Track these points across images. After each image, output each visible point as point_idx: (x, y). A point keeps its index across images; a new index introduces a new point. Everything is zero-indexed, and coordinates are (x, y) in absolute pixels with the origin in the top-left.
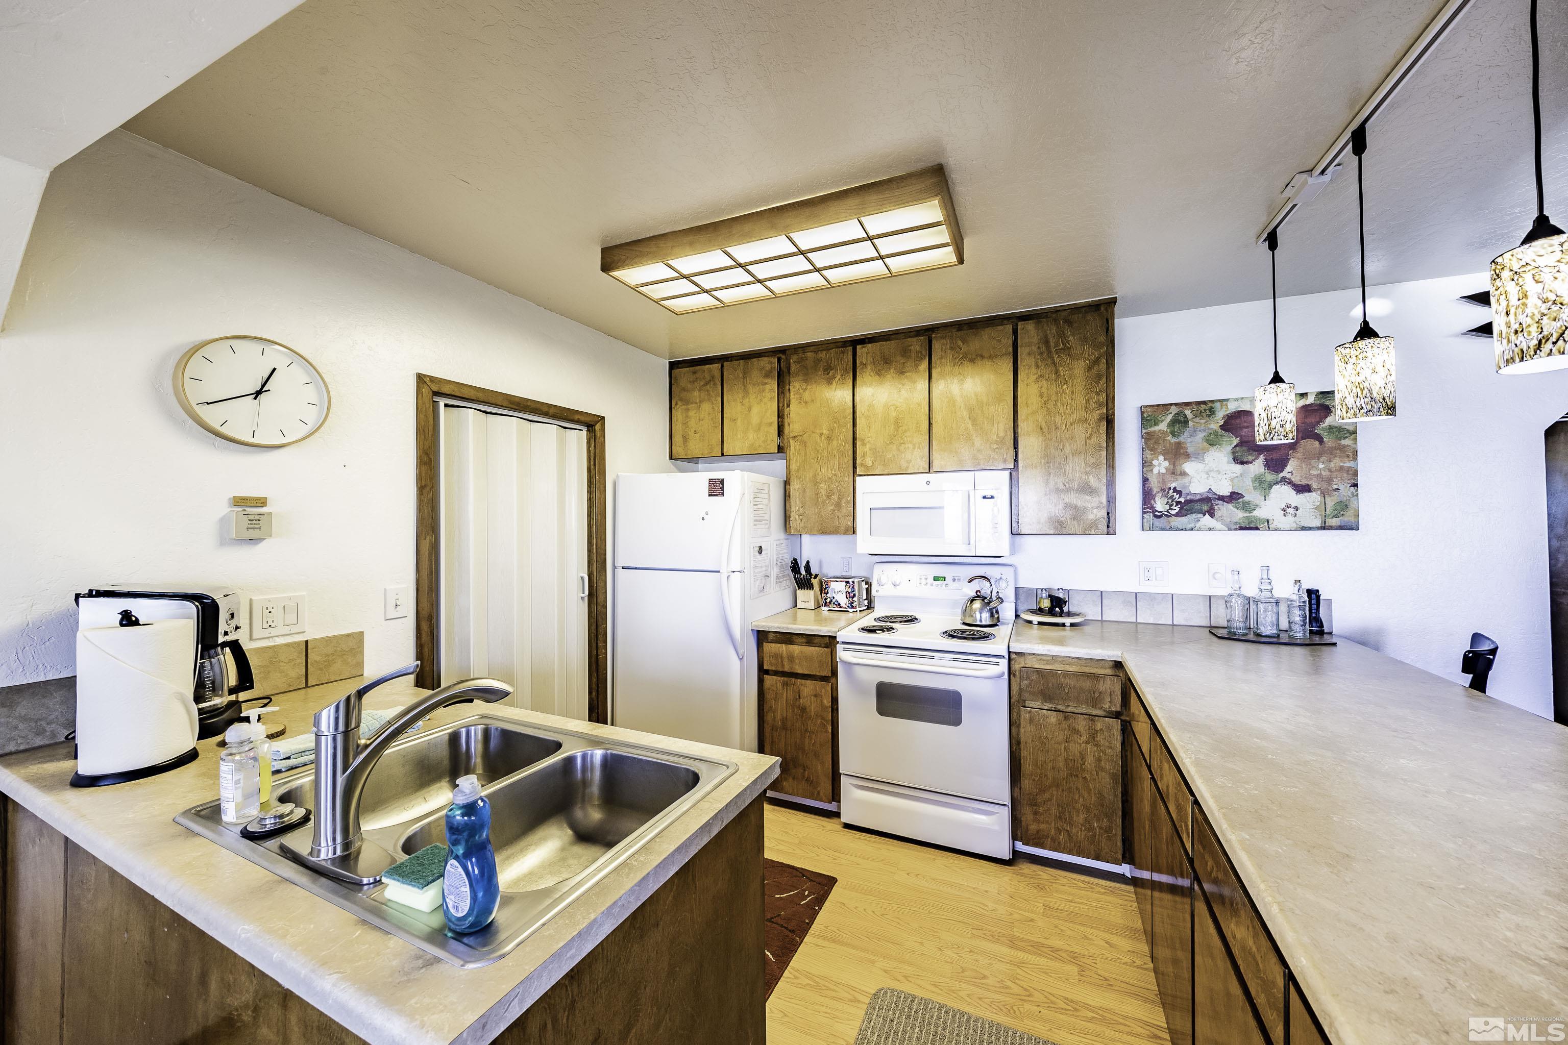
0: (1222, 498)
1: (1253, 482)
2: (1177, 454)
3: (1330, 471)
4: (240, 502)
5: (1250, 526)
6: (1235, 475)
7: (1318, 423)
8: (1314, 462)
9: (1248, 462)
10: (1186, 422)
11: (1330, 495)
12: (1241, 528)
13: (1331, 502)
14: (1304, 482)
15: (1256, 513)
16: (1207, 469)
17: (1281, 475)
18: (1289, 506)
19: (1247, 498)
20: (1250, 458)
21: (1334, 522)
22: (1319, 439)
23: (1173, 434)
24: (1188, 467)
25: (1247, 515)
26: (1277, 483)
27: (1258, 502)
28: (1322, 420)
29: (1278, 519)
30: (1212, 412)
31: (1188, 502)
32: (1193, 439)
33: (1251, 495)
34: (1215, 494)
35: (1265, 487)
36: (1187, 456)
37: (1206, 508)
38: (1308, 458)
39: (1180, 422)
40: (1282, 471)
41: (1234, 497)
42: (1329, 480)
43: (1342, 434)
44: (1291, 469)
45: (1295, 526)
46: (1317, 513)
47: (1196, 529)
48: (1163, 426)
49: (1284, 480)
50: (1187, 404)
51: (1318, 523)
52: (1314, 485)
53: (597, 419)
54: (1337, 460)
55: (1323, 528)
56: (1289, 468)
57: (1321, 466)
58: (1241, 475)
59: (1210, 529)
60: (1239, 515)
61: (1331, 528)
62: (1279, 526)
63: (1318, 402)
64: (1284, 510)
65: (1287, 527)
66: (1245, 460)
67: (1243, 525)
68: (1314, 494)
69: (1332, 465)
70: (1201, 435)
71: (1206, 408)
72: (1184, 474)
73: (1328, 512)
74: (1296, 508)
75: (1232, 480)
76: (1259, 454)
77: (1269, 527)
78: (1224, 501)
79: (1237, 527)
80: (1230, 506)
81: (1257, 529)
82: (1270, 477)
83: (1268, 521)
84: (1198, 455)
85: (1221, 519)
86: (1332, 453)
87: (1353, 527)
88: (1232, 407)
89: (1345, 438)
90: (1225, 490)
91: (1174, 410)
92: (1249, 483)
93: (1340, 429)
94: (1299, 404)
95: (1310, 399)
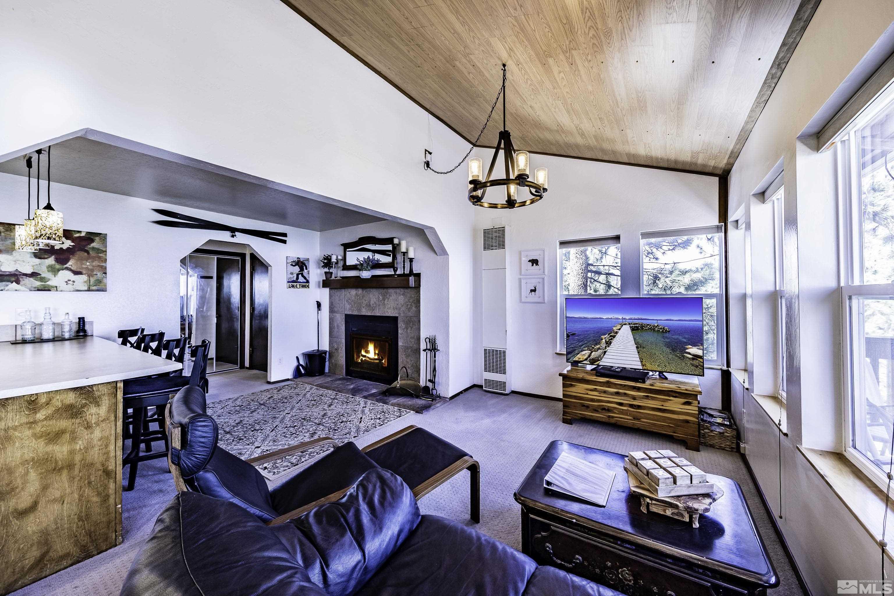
0: (26, 275)
1: (47, 268)
3: (93, 266)
5: (46, 289)
6: (35, 264)
7: (87, 245)
8: (84, 262)
9: (44, 258)
11: (92, 277)
12: (38, 290)
13: (92, 280)
14: (78, 270)
15: (49, 283)
16: (15, 259)
17: (65, 266)
18: (69, 280)
19: (43, 275)
20: (46, 256)
21: (94, 288)
22: (88, 252)
25: (43, 283)
26: (63, 270)
27: (50, 278)
28: (89, 244)
29: (62, 285)
32: (3, 243)
33: (45, 274)
34: (20, 272)
35: (54, 271)
37: (13, 279)
38: (81, 259)
40: (66, 264)
41: (34, 275)
42: (92, 270)
43: (99, 251)
44: (71, 264)
45: (73, 289)
46: (86, 284)
47: (5, 290)
49: (67, 269)
51: (86, 289)
52: (84, 272)
54: (96, 262)
55: (89, 290)
56: (70, 263)
57: (88, 264)
58: (40, 264)
59: (16, 290)
60: (38, 284)
61: (92, 291)
62: (63, 289)
63: (87, 236)
64: (66, 282)
65: (68, 290)
66: (43, 257)
67: (40, 288)
68: (84, 276)
69: (94, 264)
70: (10, 241)
73: (91, 284)
74: (74, 282)
75: (33, 266)
76: (52, 255)
77: (57, 290)
78: (27, 276)
79: (36, 289)
80: (31, 279)
81: (49, 290)
82: (58, 266)
83: (56, 287)
85: (25, 285)
86: (94, 259)
87: (104, 290)
89: (100, 253)
90: (27, 271)
92: (44, 268)
93: (98, 249)
94: (77, 235)
95: (83, 234)
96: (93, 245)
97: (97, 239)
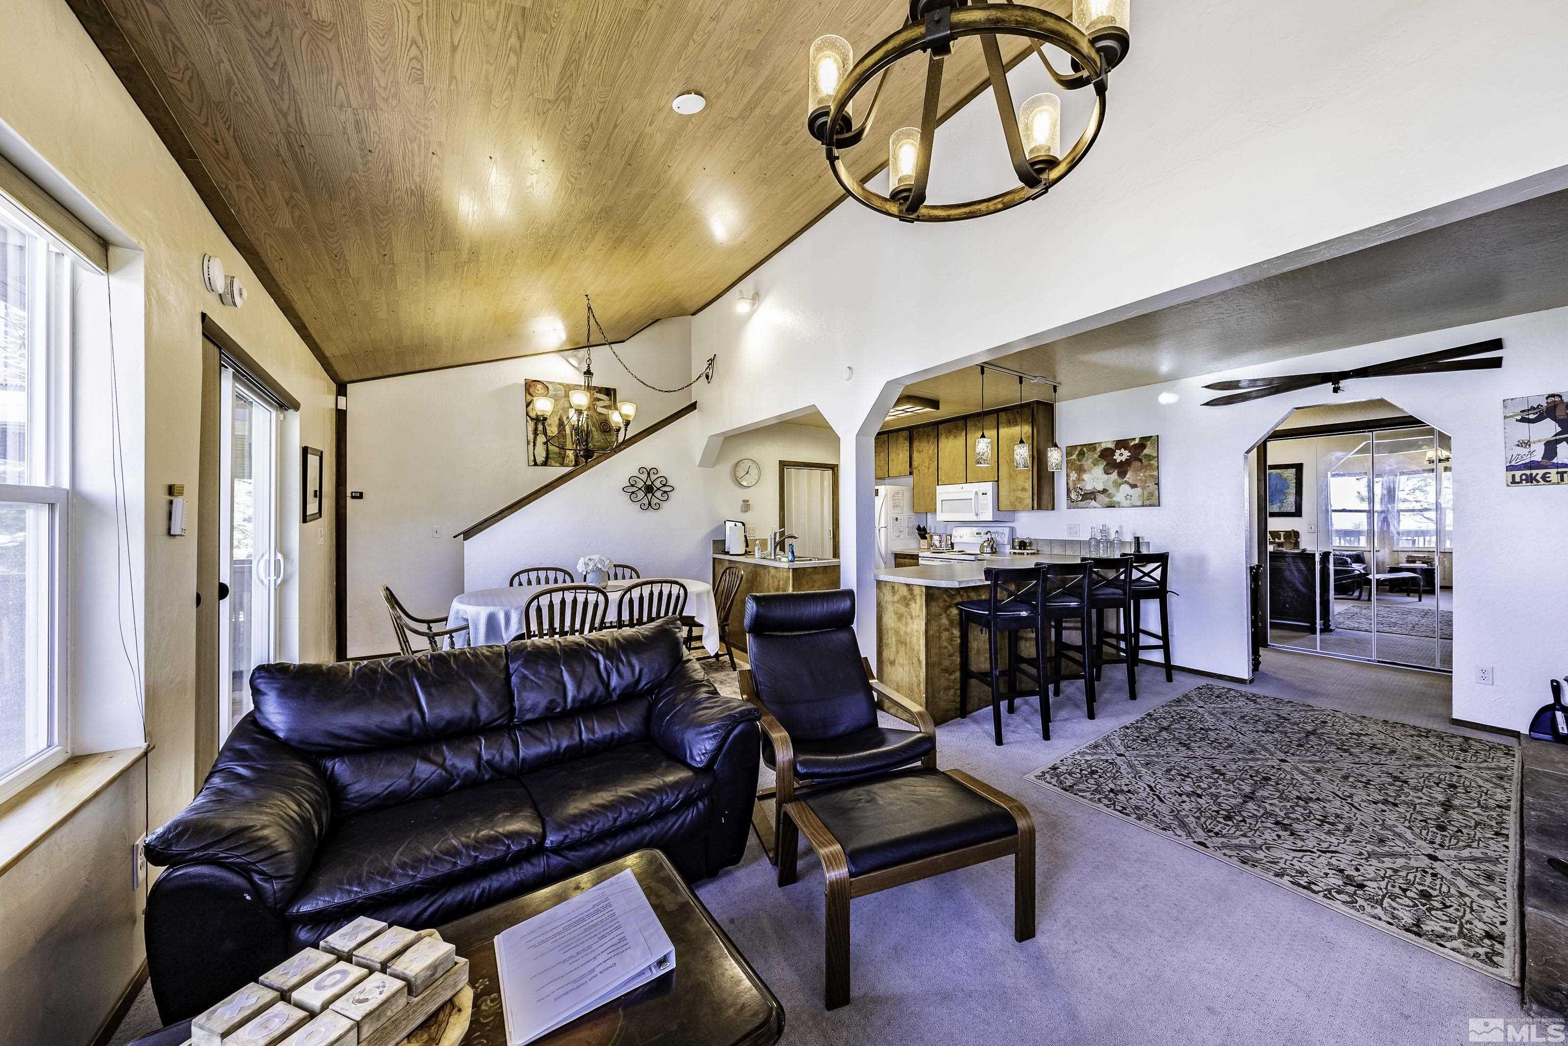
0: (1099, 492)
1: (1113, 483)
2: (1080, 470)
3: (1145, 478)
4: (744, 501)
5: (1111, 506)
6: (1105, 480)
8: (1139, 473)
10: (1084, 454)
11: (1145, 489)
12: (1108, 507)
13: (1146, 493)
14: (1134, 483)
15: (1114, 499)
16: (1093, 477)
17: (1125, 480)
18: (1128, 495)
20: (1112, 471)
21: (1147, 503)
22: (1141, 461)
23: (1079, 460)
24: (1085, 476)
25: (1110, 500)
26: (1123, 484)
27: (1114, 493)
28: (1142, 451)
29: (1124, 502)
30: (1095, 449)
31: (1085, 494)
32: (1087, 463)
33: (1111, 490)
34: (1097, 490)
35: (1117, 485)
36: (1085, 471)
37: (1093, 497)
38: (1136, 471)
39: (1082, 454)
40: (1125, 477)
41: (1104, 491)
42: (1145, 482)
43: (1152, 458)
44: (1129, 476)
45: (1130, 505)
46: (1140, 498)
47: (1089, 507)
48: (1074, 457)
49: (1126, 482)
50: (1085, 445)
51: (1140, 503)
52: (1138, 485)
54: (1150, 472)
55: (1143, 506)
56: (1128, 476)
57: (1142, 475)
58: (1108, 480)
59: (1095, 508)
60: (1107, 500)
61: (1146, 506)
62: (1124, 505)
63: (1141, 443)
64: (1126, 497)
66: (1110, 472)
67: (1109, 505)
68: (1139, 489)
69: (1146, 474)
70: (1090, 460)
71: (1092, 447)
72: (1083, 480)
73: (1145, 498)
74: (1131, 496)
75: (1104, 482)
76: (1115, 469)
77: (1120, 506)
79: (1106, 506)
80: (1103, 496)
81: (1115, 507)
82: (1120, 481)
83: (1119, 503)
84: (1090, 470)
85: (1099, 502)
86: (1146, 468)
87: (1158, 505)
88: (1104, 446)
89: (1153, 460)
90: (1100, 487)
91: (1079, 448)
92: (1111, 484)
93: (1150, 456)
94: (1132, 444)
95: (1137, 441)
96: (1146, 451)
97: (1149, 444)
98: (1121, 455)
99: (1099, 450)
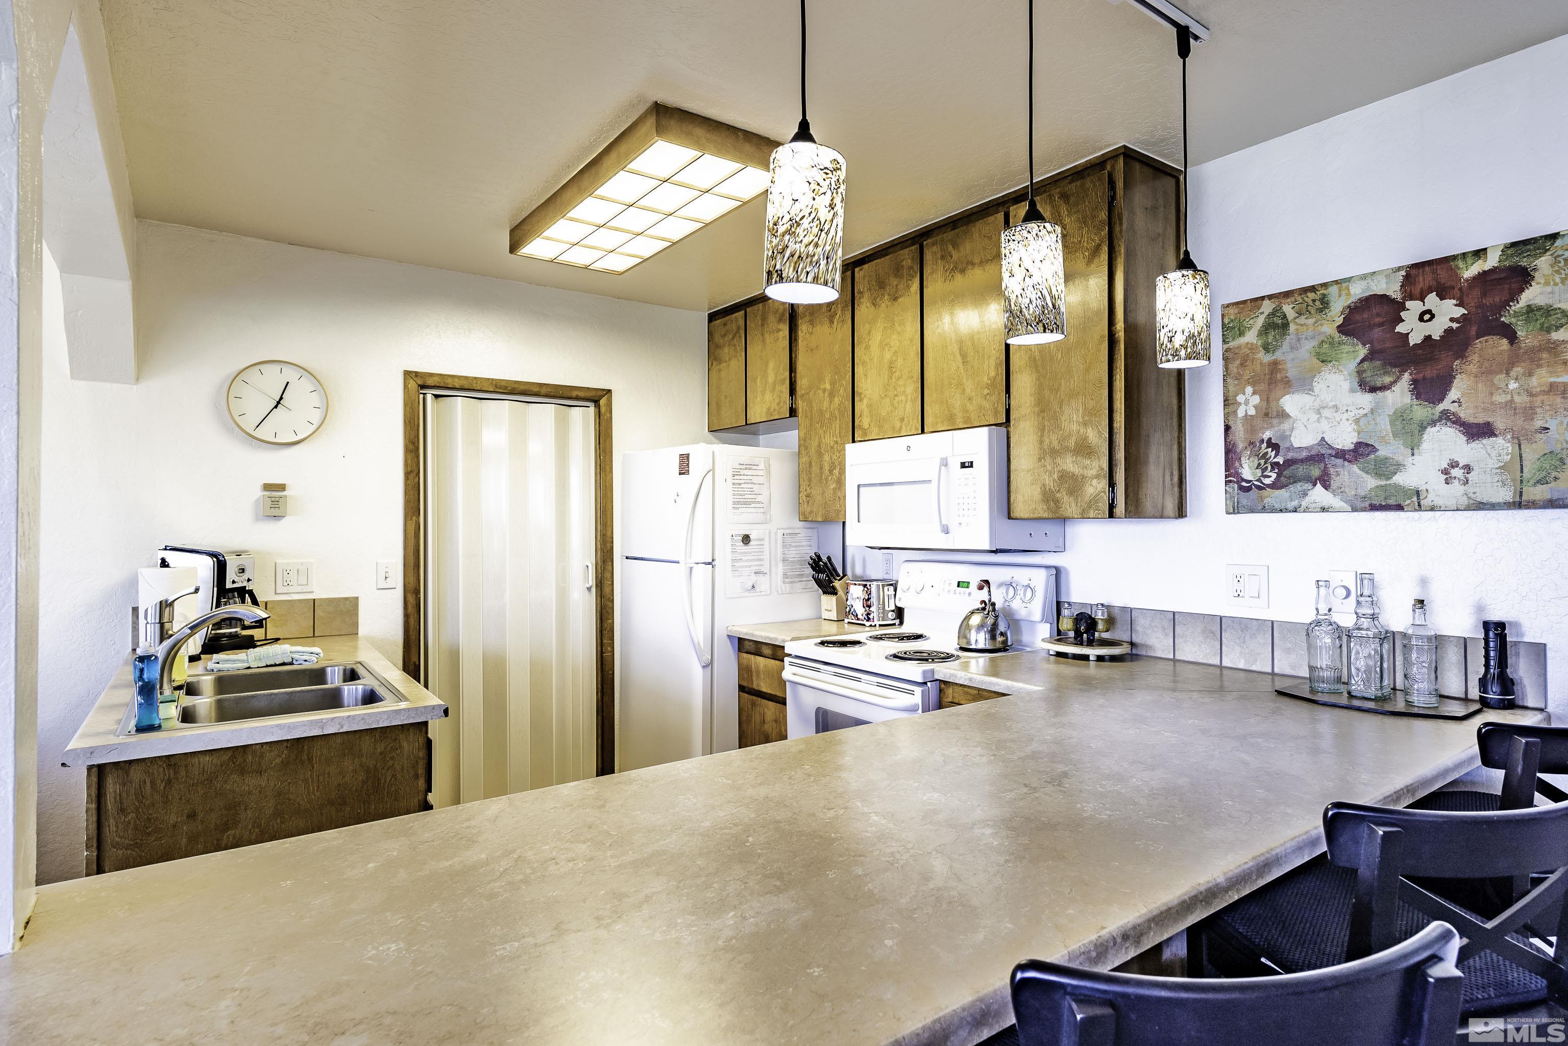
0: (1341, 454)
1: (1392, 423)
2: (1273, 380)
3: (1531, 395)
4: (268, 487)
5: (1387, 503)
6: (1362, 412)
7: (1506, 304)
8: (1499, 379)
9: (1383, 388)
10: (1285, 326)
11: (1530, 441)
12: (1374, 508)
13: (1531, 454)
14: (1481, 419)
15: (1399, 479)
16: (1317, 404)
17: (1441, 407)
18: (1454, 465)
19: (1383, 452)
20: (1387, 380)
21: (1538, 493)
22: (1510, 334)
23: (1266, 348)
24: (1291, 403)
25: (1383, 483)
26: (1433, 423)
27: (1399, 458)
28: (1514, 296)
29: (1440, 492)
30: (1325, 303)
31: (1289, 463)
32: (1295, 354)
33: (1390, 448)
34: (1331, 447)
35: (1413, 430)
36: (1288, 385)
37: (1316, 472)
38: (1488, 372)
39: (1276, 325)
40: (1441, 400)
42: (1529, 413)
43: (1552, 320)
44: (1459, 394)
45: (1464, 501)
46: (1506, 477)
47: (1302, 509)
48: (1251, 337)
49: (1447, 417)
50: (1287, 294)
51: (1506, 495)
52: (1500, 423)
53: (601, 393)
54: (1543, 371)
55: (1518, 504)
56: (1453, 394)
57: (1513, 385)
58: (1372, 411)
59: (1323, 510)
60: (1370, 482)
61: (1532, 505)
62: (1438, 502)
63: (1507, 263)
64: (1445, 472)
65: (1452, 503)
66: (1379, 384)
67: (1376, 502)
68: (1500, 441)
69: (1534, 381)
70: (1308, 346)
72: (1283, 415)
73: (1527, 474)
74: (1468, 468)
75: (1357, 421)
76: (1402, 372)
77: (1419, 505)
78: (1345, 459)
79: (1367, 504)
80: (1355, 468)
81: (1399, 508)
82: (1422, 411)
83: (1418, 493)
84: (1305, 384)
85: (1339, 492)
86: (1533, 358)
88: (1358, 291)
89: (1558, 328)
90: (1345, 439)
91: (1267, 307)
92: (1384, 424)
93: (1548, 311)
94: (1471, 271)
95: (1492, 261)
96: (1531, 296)
97: (1543, 263)
98: (1427, 316)
99: (1338, 306)
